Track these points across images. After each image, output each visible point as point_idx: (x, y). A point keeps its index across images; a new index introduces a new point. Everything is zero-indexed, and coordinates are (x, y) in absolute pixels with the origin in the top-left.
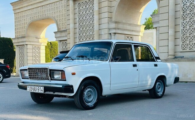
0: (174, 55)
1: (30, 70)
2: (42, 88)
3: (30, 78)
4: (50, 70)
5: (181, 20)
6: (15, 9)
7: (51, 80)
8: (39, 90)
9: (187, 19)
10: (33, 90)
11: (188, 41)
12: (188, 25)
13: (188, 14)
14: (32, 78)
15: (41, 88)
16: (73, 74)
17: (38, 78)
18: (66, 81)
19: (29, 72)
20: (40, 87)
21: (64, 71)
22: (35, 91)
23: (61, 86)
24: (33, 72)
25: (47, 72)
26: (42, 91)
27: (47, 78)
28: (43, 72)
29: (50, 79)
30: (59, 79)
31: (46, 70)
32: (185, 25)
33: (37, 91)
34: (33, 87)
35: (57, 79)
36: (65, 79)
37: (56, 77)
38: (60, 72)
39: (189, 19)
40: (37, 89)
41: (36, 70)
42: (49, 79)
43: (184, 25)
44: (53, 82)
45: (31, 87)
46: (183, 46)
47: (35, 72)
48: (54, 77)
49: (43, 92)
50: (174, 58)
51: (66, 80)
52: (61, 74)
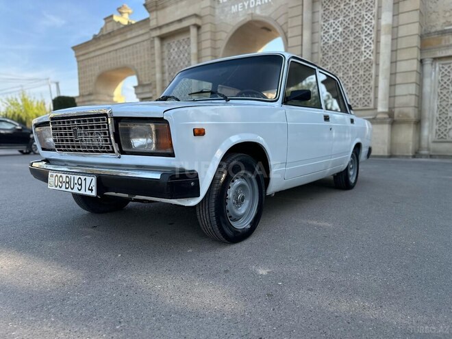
1: (55, 123)
2: (92, 182)
3: (59, 148)
4: (117, 120)
6: (77, 54)
7: (122, 152)
8: (81, 185)
10: (64, 184)
13: (330, 56)
14: (64, 147)
15: (89, 179)
16: (197, 132)
17: (79, 147)
18: (174, 156)
19: (53, 129)
20: (83, 178)
21: (167, 122)
22: (70, 190)
23: (158, 176)
24: (65, 129)
25: (104, 126)
27: (108, 148)
28: (92, 127)
29: (116, 149)
30: (148, 150)
31: (104, 120)
33: (76, 191)
34: (64, 176)
35: (142, 150)
36: (169, 151)
37: (137, 142)
38: (153, 126)
40: (76, 181)
41: (73, 122)
42: (113, 152)
44: (127, 159)
45: (59, 175)
47: (70, 128)
48: (130, 145)
49: (94, 194)
51: (172, 155)
52: (157, 131)
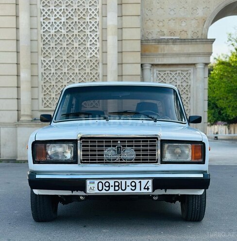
0: (31, 116)
1: (88, 141)
2: (147, 183)
4: (161, 141)
5: (40, 57)
7: (161, 163)
8: (135, 186)
9: (51, 56)
10: (112, 188)
11: (53, 93)
12: (53, 67)
13: (53, 48)
15: (144, 181)
17: (121, 160)
18: (205, 164)
22: (120, 191)
24: (102, 146)
25: (153, 146)
26: (148, 189)
27: (153, 160)
28: (138, 146)
29: (159, 160)
31: (152, 141)
32: (47, 66)
33: (129, 190)
34: (112, 181)
36: (201, 160)
39: (55, 56)
40: (128, 184)
41: (115, 141)
43: (45, 66)
46: (45, 102)
50: (32, 121)
52: (193, 149)
